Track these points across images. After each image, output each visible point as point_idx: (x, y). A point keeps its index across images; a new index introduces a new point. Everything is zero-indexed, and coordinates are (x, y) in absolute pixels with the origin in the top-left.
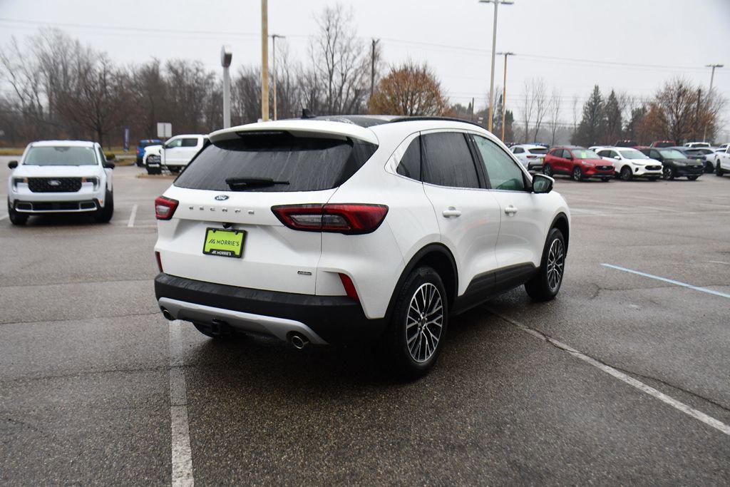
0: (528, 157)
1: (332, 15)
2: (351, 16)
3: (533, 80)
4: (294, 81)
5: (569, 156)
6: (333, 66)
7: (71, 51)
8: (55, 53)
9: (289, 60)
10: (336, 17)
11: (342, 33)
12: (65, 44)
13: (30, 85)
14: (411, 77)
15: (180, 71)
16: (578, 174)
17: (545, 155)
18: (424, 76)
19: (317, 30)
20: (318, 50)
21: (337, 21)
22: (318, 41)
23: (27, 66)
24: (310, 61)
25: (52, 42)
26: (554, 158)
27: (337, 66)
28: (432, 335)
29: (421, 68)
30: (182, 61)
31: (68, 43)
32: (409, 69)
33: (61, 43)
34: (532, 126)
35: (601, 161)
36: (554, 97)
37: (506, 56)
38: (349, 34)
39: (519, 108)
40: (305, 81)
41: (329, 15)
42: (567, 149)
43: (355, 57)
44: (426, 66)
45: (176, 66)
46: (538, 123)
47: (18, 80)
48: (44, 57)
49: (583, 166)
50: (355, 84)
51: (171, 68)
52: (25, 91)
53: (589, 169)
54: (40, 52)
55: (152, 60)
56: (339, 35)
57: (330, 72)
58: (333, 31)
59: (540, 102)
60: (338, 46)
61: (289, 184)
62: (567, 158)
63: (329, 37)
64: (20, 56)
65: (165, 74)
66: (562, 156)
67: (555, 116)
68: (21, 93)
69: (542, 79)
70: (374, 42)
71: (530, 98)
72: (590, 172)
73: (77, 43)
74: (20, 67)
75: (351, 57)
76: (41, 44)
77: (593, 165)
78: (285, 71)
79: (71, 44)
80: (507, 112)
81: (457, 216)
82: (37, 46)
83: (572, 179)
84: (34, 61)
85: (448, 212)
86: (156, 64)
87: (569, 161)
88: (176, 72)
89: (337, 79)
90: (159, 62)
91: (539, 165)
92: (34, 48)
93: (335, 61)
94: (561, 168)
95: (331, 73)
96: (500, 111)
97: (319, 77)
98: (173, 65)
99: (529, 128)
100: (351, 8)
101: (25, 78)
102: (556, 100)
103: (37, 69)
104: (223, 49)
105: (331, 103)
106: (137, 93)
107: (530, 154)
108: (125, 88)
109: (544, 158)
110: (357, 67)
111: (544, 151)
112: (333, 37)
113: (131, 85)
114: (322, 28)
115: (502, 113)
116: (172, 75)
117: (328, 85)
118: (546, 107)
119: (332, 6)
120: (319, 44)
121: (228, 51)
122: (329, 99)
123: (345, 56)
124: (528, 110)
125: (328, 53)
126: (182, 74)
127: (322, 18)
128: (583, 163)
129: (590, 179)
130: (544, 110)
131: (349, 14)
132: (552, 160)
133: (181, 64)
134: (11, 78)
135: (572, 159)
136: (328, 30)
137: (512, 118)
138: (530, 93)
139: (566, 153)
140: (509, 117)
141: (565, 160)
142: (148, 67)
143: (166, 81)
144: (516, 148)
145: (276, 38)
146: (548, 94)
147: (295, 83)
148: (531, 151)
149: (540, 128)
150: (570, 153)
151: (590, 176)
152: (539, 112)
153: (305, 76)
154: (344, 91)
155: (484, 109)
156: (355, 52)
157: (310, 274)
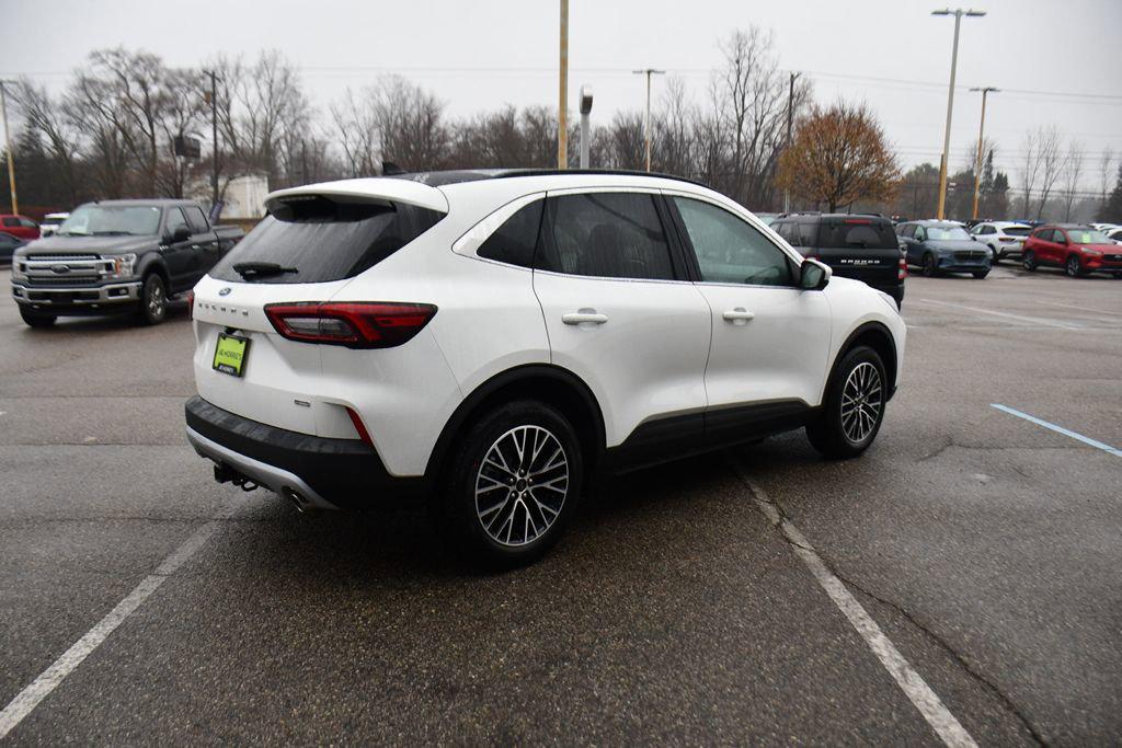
0: (1001, 240)
1: (744, 42)
2: (770, 43)
3: (1041, 129)
4: (690, 132)
5: (1063, 240)
6: (743, 111)
7: (410, 102)
8: (393, 105)
9: (684, 104)
10: (750, 44)
11: (757, 66)
12: (405, 93)
13: (363, 144)
14: (841, 123)
15: (540, 122)
16: (1074, 267)
17: (1026, 238)
18: (860, 123)
19: (722, 62)
20: (724, 89)
21: (751, 49)
22: (723, 76)
23: (361, 122)
24: (712, 104)
25: (391, 90)
26: (1040, 241)
27: (749, 111)
28: (540, 505)
29: (856, 111)
30: (543, 108)
31: (408, 92)
32: (840, 113)
33: (401, 92)
34: (1035, 195)
35: (1113, 247)
36: (1073, 152)
37: (985, 92)
38: (767, 67)
39: (1016, 169)
40: (703, 132)
41: (740, 42)
42: (1060, 230)
43: (774, 99)
44: (864, 110)
45: (536, 115)
46: (1046, 192)
47: (350, 138)
48: (380, 109)
49: (1083, 254)
50: (774, 135)
51: (529, 118)
52: (356, 152)
53: (1092, 258)
54: (377, 104)
55: (506, 108)
56: (753, 68)
57: (738, 119)
58: (745, 63)
59: (1050, 161)
60: (751, 84)
61: (297, 272)
62: (1059, 243)
63: (739, 72)
64: (354, 110)
65: (520, 125)
66: (1051, 239)
67: (1072, 180)
68: (352, 154)
69: (1055, 127)
70: (792, 76)
71: (1034, 155)
72: (1094, 264)
73: (419, 91)
74: (353, 123)
75: (769, 99)
76: (379, 95)
77: (1098, 253)
78: (678, 120)
79: (411, 92)
80: (999, 176)
81: (599, 323)
82: (373, 97)
83: (1065, 274)
84: (368, 114)
85: (575, 316)
86: (511, 115)
87: (1061, 246)
88: (535, 122)
89: (748, 128)
90: (514, 110)
91: (1017, 252)
92: (371, 101)
93: (747, 104)
94: (1049, 257)
95: (740, 120)
96: (989, 174)
97: (723, 126)
98: (531, 113)
99: (1031, 198)
100: (771, 31)
101: (357, 137)
102: (1076, 157)
103: (372, 124)
104: (582, 91)
105: (738, 162)
106: (485, 151)
107: (1004, 236)
108: (470, 144)
109: (1024, 242)
110: (777, 112)
111: (1025, 232)
112: (744, 72)
113: (478, 140)
114: (730, 60)
115: (991, 177)
116: (531, 126)
117: (736, 136)
118: (1059, 168)
119: (745, 29)
120: (725, 82)
121: (587, 93)
122: (737, 155)
123: (761, 97)
124: (1031, 172)
125: (739, 93)
126: (544, 124)
127: (729, 46)
128: (1083, 249)
129: (1093, 274)
130: (1056, 172)
131: (768, 40)
132: (1035, 245)
133: (542, 113)
134: (342, 137)
135: (1066, 243)
136: (738, 62)
137: (1006, 184)
138: (1036, 148)
139: (1058, 235)
140: (1002, 182)
141: (1055, 245)
142: (502, 118)
143: (523, 134)
144: (985, 227)
145: (652, 74)
146: (1064, 148)
147: (692, 136)
148: (1007, 231)
149: (1049, 199)
150: (1064, 234)
151: (1093, 270)
152: (1047, 174)
153: (705, 126)
154: (758, 145)
155: (965, 171)
156: (774, 92)
157: (308, 405)
